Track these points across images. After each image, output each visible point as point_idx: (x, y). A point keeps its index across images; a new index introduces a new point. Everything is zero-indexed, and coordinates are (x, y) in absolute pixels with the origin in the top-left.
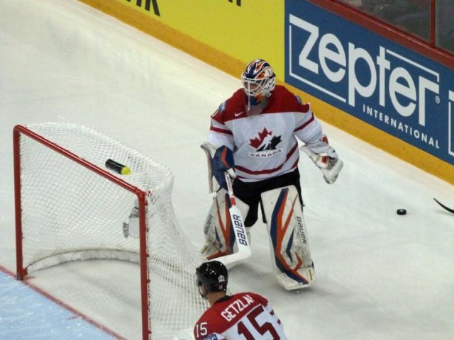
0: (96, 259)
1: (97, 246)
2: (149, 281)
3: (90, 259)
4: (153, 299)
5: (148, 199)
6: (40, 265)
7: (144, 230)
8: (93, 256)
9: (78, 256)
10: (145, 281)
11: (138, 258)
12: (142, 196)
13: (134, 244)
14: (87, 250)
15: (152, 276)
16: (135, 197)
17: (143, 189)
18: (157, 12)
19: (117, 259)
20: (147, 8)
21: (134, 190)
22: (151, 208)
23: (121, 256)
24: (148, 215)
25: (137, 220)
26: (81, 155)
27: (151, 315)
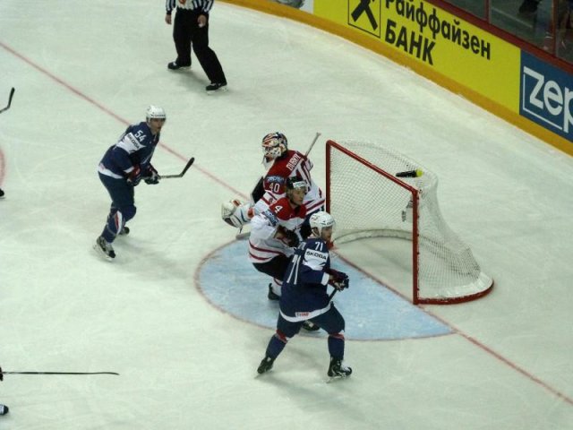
0: (382, 236)
1: (383, 227)
2: (418, 253)
3: (378, 236)
4: (421, 267)
5: (419, 195)
6: (342, 240)
7: (416, 217)
8: (380, 234)
9: (369, 234)
10: (416, 254)
11: (411, 237)
12: (415, 193)
13: (408, 226)
14: (376, 230)
15: (421, 250)
16: (410, 193)
17: (416, 188)
18: (431, 62)
19: (397, 237)
20: (424, 59)
21: (410, 188)
22: (421, 201)
23: (399, 235)
24: (419, 206)
25: (411, 210)
26: (373, 163)
27: (419, 278)
